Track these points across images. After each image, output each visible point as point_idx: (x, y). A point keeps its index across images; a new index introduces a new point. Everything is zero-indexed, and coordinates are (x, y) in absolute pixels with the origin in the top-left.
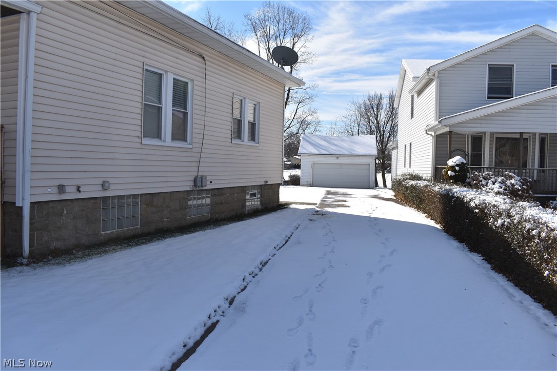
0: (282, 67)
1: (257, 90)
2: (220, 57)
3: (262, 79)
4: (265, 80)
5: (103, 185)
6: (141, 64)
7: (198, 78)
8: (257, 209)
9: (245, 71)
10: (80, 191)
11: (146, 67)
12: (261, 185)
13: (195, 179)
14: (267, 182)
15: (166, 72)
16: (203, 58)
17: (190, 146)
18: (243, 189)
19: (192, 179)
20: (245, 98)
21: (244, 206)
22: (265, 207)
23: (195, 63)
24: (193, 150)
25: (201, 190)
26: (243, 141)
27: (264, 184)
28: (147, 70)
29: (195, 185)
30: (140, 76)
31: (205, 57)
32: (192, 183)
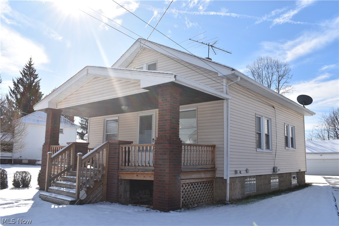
0: (304, 106)
1: (293, 120)
2: (279, 106)
3: (295, 114)
4: (296, 114)
5: (246, 171)
6: (255, 114)
7: (273, 118)
8: (296, 185)
9: (288, 111)
10: (241, 173)
11: (257, 116)
12: (297, 172)
13: (274, 168)
14: (300, 170)
15: (262, 116)
16: (274, 107)
17: (272, 152)
18: (290, 174)
19: (272, 168)
20: (289, 125)
21: (291, 184)
22: (300, 185)
23: (271, 110)
24: (273, 154)
25: (275, 174)
26: (289, 148)
27: (298, 171)
28: (257, 117)
29: (274, 171)
30: (255, 120)
31: (275, 107)
32: (272, 171)
